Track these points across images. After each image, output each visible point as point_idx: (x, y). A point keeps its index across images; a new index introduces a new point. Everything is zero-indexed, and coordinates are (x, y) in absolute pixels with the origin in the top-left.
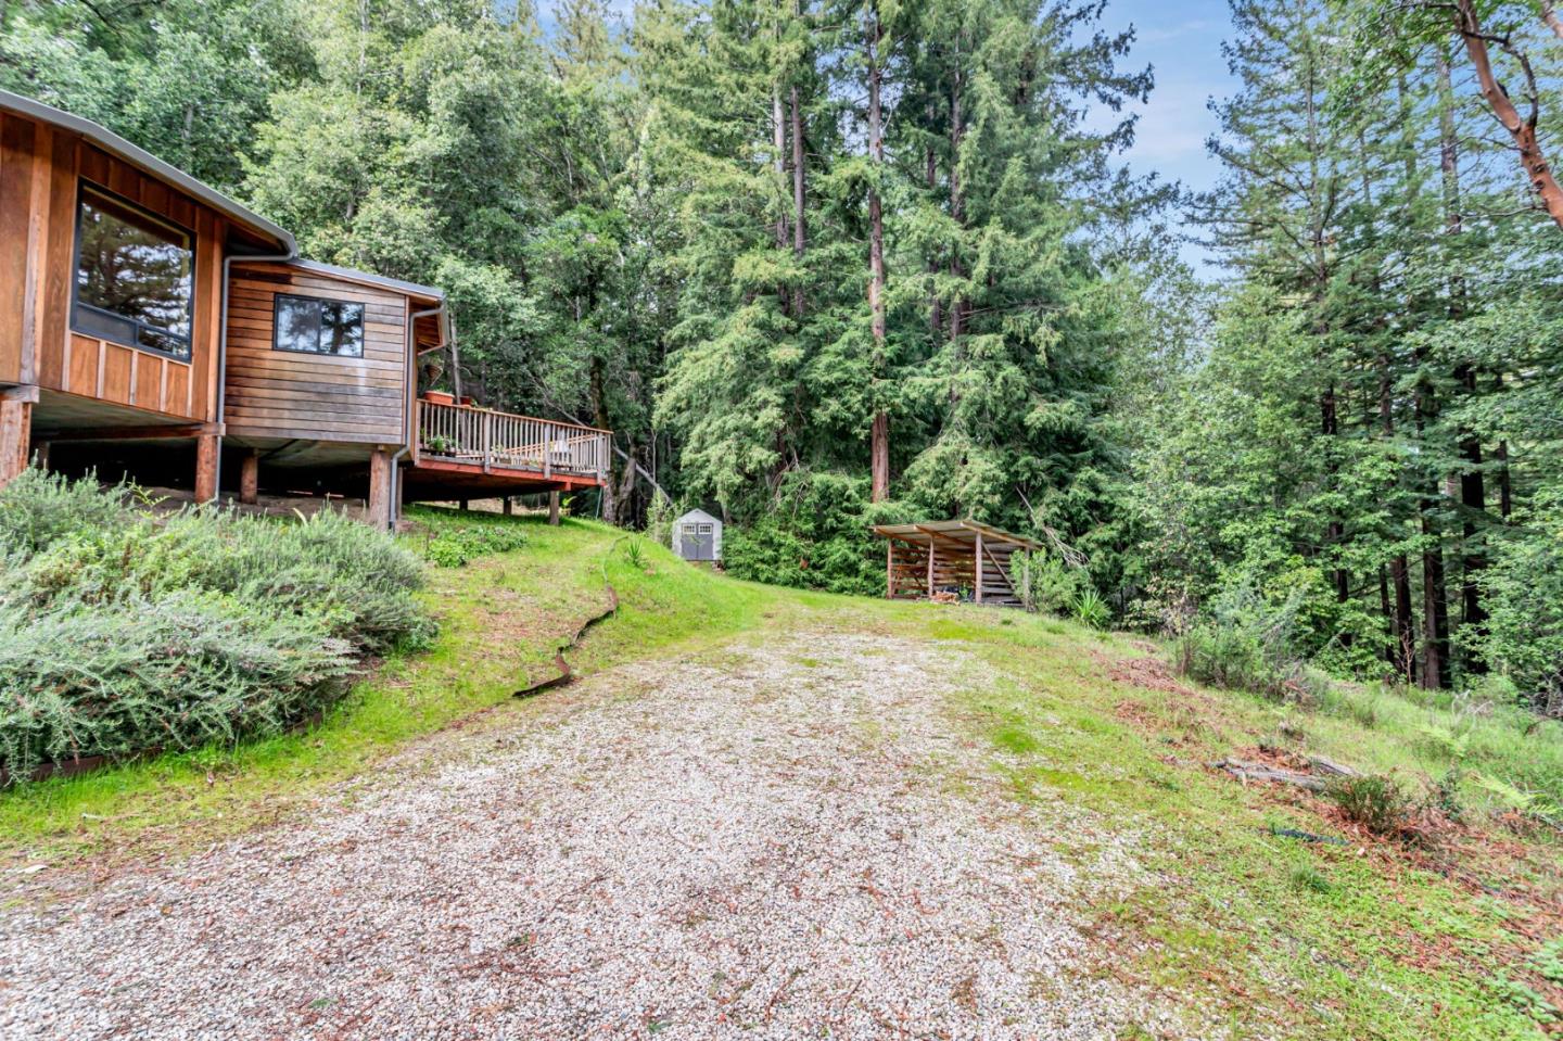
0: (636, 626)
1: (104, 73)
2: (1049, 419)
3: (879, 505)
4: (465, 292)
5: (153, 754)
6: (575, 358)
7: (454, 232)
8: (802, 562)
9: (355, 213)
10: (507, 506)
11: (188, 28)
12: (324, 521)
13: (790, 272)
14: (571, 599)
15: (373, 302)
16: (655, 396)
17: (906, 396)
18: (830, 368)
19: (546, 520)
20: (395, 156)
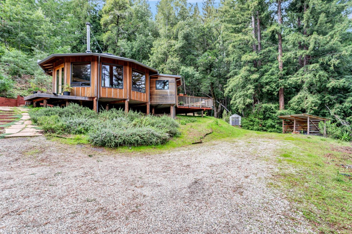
0: (215, 135)
1: (130, 45)
2: (335, 85)
3: (281, 111)
4: (186, 73)
5: (147, 145)
6: (207, 83)
7: (183, 61)
8: (260, 125)
9: (167, 61)
10: (194, 114)
11: (140, 34)
12: (164, 117)
13: (255, 57)
14: (204, 130)
15: (170, 79)
16: (224, 89)
17: (289, 83)
18: (266, 79)
19: (201, 117)
20: (172, 49)
